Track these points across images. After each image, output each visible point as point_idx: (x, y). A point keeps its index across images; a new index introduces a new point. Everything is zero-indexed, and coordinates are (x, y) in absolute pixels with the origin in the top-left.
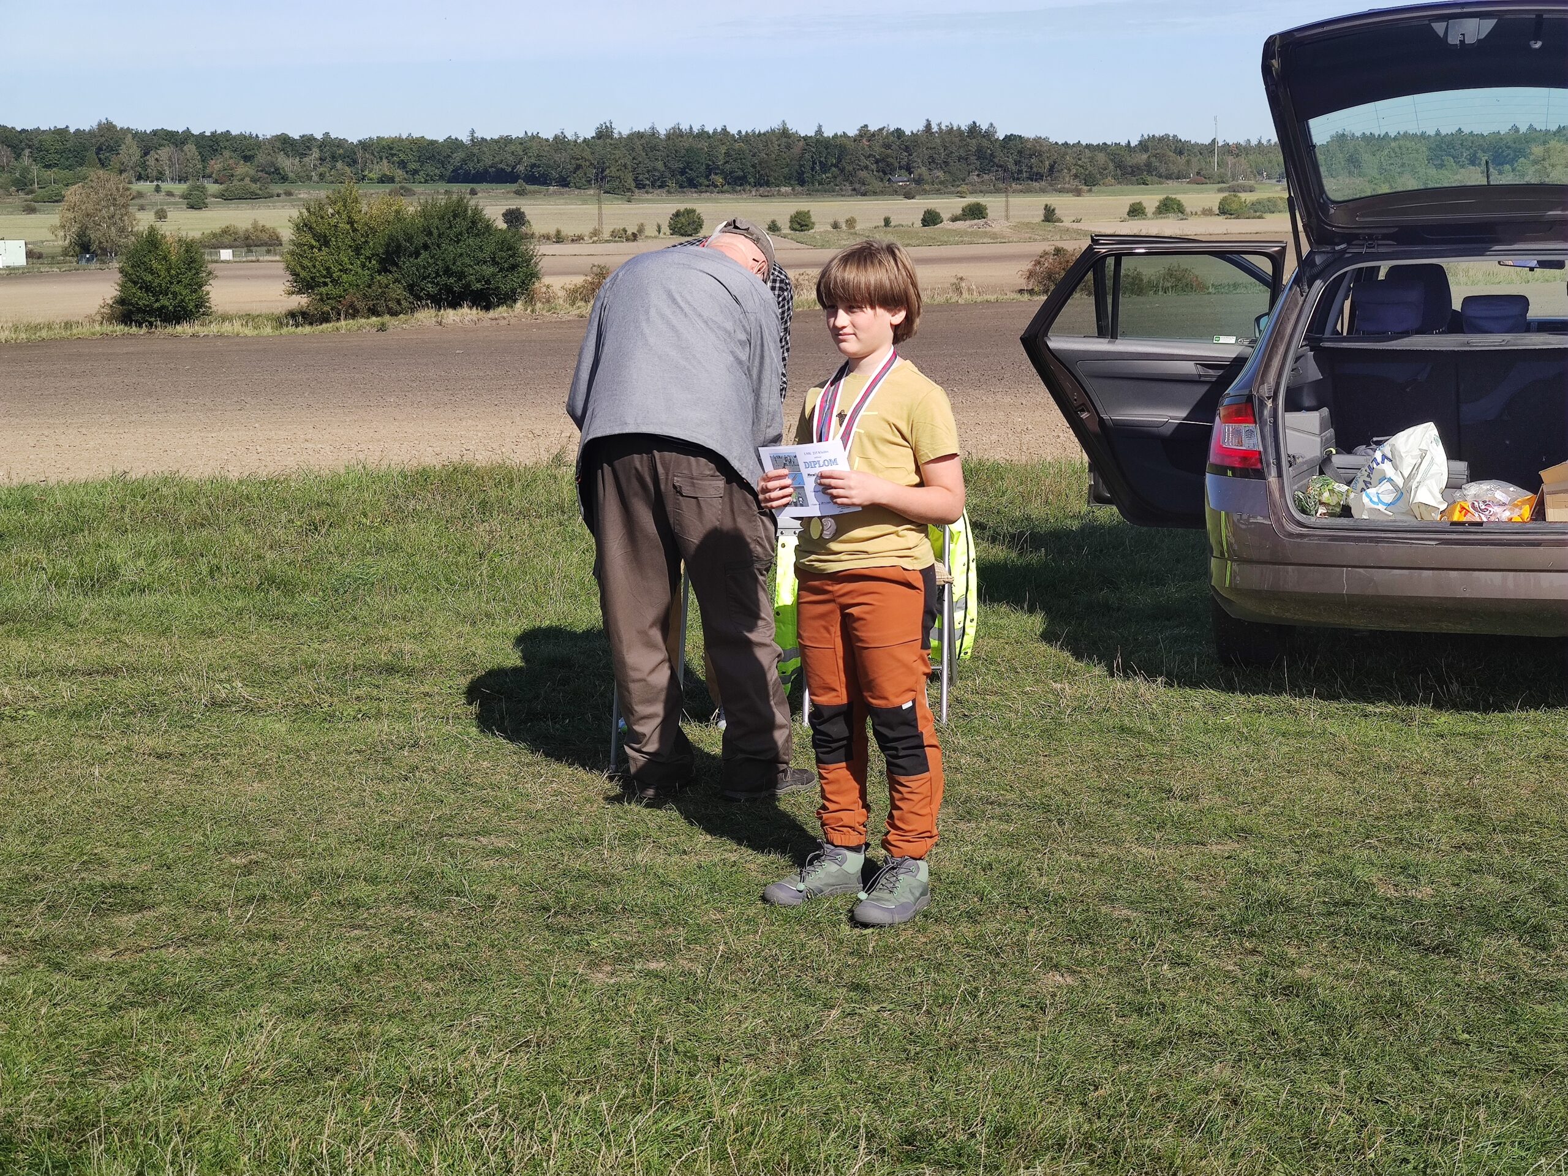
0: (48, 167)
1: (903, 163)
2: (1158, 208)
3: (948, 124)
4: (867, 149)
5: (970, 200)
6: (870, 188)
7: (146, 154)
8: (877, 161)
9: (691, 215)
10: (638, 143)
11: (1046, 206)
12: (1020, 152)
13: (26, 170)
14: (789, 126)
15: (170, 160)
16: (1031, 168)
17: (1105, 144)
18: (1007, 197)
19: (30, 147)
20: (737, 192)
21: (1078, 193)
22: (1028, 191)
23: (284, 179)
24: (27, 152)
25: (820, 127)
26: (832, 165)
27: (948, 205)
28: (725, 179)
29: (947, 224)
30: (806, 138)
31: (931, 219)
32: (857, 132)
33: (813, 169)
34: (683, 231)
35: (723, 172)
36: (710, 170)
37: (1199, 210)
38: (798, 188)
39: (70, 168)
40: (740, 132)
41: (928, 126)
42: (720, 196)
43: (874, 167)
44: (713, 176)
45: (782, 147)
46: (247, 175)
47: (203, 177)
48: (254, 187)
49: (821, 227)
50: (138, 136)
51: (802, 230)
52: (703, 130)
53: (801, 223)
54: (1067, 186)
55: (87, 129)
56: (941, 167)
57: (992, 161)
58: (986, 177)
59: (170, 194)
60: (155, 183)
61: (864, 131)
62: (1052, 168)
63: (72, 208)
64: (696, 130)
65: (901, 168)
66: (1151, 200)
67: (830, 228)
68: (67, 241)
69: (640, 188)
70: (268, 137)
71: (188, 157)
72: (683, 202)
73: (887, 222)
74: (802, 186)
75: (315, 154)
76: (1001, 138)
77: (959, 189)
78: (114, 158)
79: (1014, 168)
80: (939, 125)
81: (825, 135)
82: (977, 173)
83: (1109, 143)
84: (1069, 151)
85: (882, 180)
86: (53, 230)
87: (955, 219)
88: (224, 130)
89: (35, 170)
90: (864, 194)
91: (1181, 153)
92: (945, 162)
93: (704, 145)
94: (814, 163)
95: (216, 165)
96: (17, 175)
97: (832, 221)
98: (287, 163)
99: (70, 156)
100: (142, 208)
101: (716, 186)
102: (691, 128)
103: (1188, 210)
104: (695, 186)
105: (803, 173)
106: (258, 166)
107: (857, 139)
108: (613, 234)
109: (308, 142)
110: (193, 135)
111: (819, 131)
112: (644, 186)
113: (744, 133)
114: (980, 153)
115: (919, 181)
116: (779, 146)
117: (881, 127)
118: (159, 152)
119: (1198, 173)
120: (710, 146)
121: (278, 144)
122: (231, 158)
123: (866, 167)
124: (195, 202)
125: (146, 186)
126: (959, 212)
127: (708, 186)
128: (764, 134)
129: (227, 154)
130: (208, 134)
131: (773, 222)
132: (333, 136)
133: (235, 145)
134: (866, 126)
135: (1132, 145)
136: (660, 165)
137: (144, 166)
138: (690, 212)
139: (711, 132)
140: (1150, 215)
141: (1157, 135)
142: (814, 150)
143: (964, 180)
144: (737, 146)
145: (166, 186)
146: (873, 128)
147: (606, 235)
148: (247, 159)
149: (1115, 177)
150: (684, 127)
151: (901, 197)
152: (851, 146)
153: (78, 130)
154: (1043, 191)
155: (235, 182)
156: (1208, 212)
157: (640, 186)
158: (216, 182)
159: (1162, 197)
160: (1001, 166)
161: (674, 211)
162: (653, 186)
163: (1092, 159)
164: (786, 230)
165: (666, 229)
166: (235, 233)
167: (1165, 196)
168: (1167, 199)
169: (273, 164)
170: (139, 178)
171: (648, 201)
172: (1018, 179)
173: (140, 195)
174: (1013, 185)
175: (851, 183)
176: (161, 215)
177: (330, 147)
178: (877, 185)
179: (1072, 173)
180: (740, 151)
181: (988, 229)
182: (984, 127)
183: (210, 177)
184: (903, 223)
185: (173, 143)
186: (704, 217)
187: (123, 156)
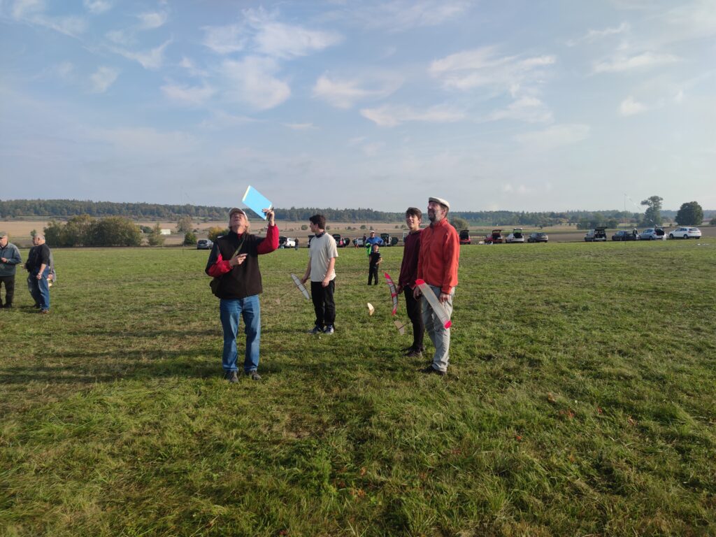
0: (176, 213)
3: (363, 209)
4: (346, 213)
7: (196, 210)
12: (378, 214)
13: (171, 214)
14: (331, 208)
15: (201, 212)
16: (380, 217)
19: (172, 208)
47: (208, 216)
50: (195, 207)
68: (179, 230)
71: (205, 212)
79: (377, 217)
84: (388, 214)
86: (175, 227)
88: (214, 206)
95: (211, 213)
100: (195, 222)
107: (344, 211)
110: (207, 207)
111: (337, 209)
114: (370, 214)
115: (359, 220)
117: (349, 209)
118: (199, 210)
129: (214, 211)
130: (210, 207)
134: (346, 208)
139: (316, 209)
142: (337, 213)
145: (200, 218)
148: (218, 212)
153: (182, 206)
155: (215, 217)
158: (211, 217)
160: (374, 217)
161: (303, 225)
170: (194, 216)
173: (194, 219)
182: (370, 209)
185: (202, 209)
187: (191, 211)
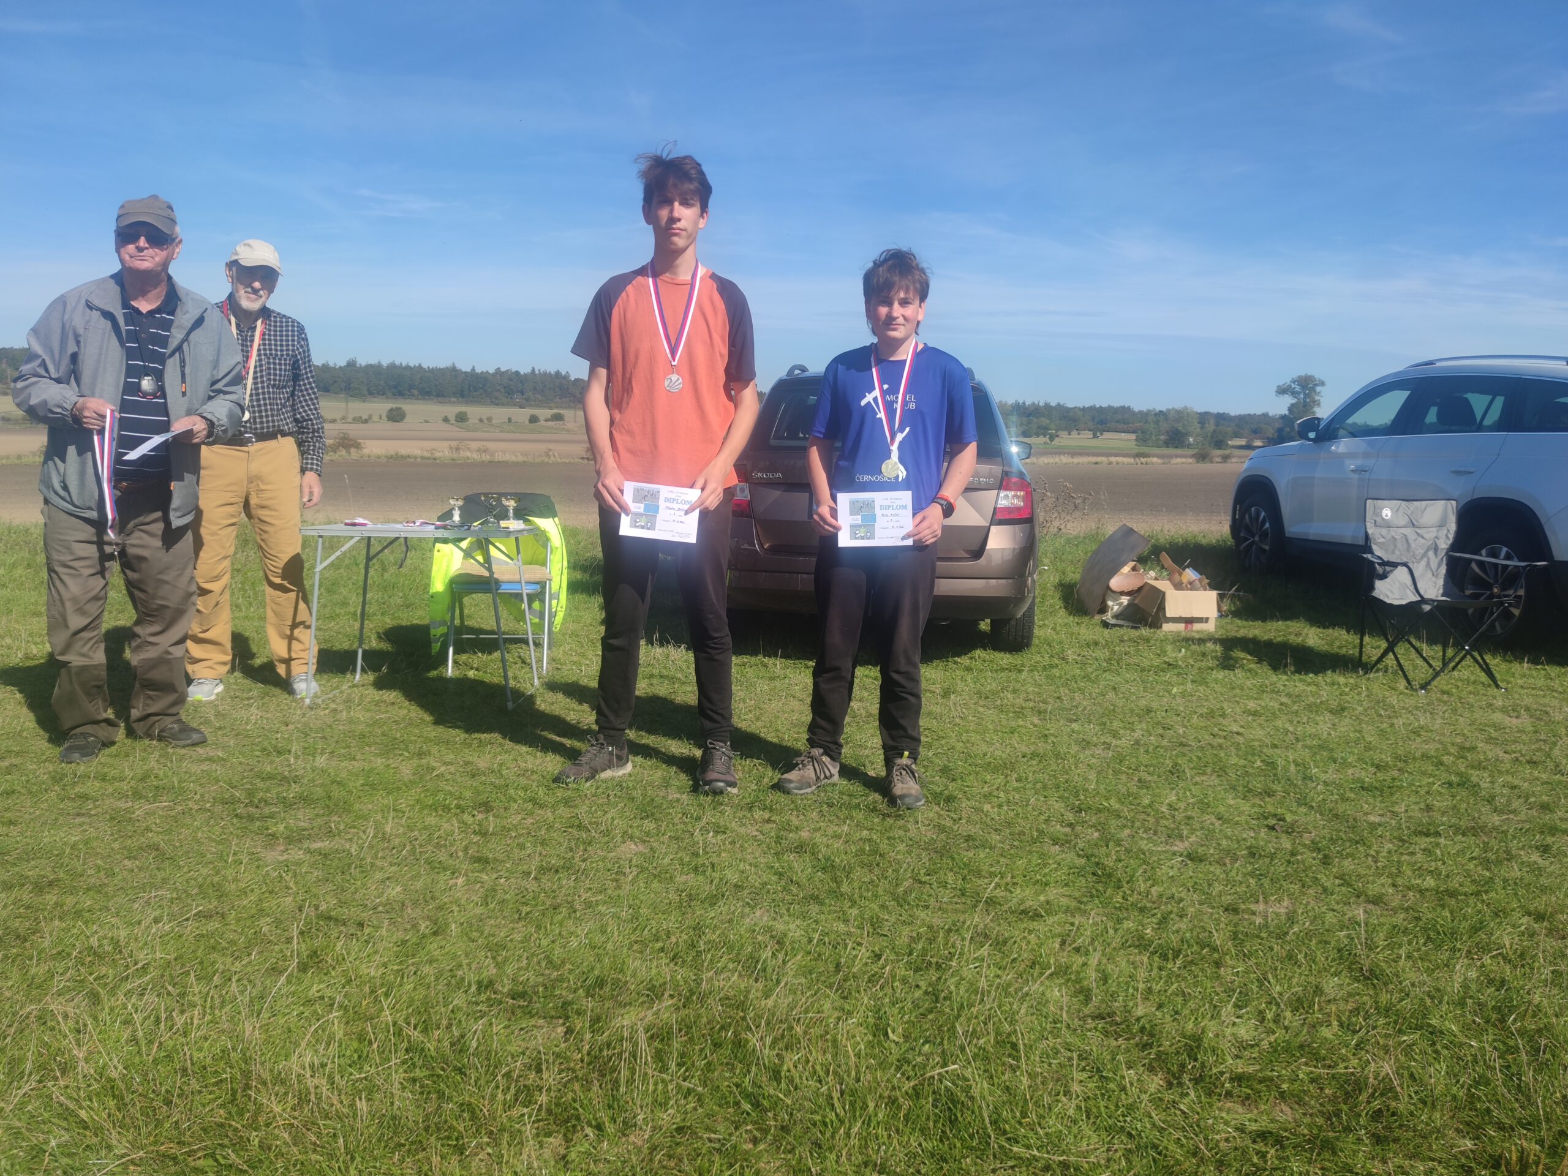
1: (519, 389)
4: (499, 380)
5: (555, 411)
6: (501, 401)
8: (505, 388)
9: (399, 411)
10: (370, 370)
14: (456, 365)
20: (426, 400)
25: (474, 367)
26: (480, 388)
27: (543, 413)
28: (419, 392)
29: (543, 423)
30: (466, 373)
31: (534, 419)
32: (494, 371)
33: (469, 390)
34: (394, 419)
35: (418, 389)
36: (411, 387)
38: (460, 399)
40: (428, 367)
41: (534, 370)
42: (417, 401)
43: (503, 391)
44: (412, 390)
45: (452, 376)
49: (473, 420)
51: (462, 422)
52: (408, 365)
53: (461, 418)
56: (540, 393)
57: (567, 391)
58: (564, 400)
61: (498, 371)
64: (404, 365)
65: (518, 392)
67: (477, 421)
72: (394, 404)
73: (510, 420)
74: (462, 398)
76: (572, 380)
77: (550, 405)
80: (539, 370)
81: (477, 371)
82: (559, 397)
85: (507, 398)
87: (547, 420)
90: (497, 405)
92: (542, 390)
93: (409, 373)
94: (470, 386)
97: (479, 417)
101: (414, 396)
102: (401, 363)
104: (402, 395)
105: (464, 392)
107: (493, 375)
108: (354, 419)
111: (473, 369)
112: (374, 393)
113: (431, 368)
114: (561, 387)
115: (527, 400)
116: (450, 376)
117: (507, 369)
120: (411, 374)
123: (499, 391)
126: (549, 417)
127: (409, 396)
128: (442, 369)
131: (446, 416)
134: (499, 368)
136: (382, 383)
138: (398, 409)
139: (412, 366)
142: (470, 379)
143: (552, 401)
144: (426, 375)
146: (503, 369)
147: (350, 420)
150: (397, 363)
151: (517, 407)
152: (490, 378)
157: (371, 394)
160: (572, 395)
162: (378, 394)
164: (453, 421)
165: (384, 417)
171: (374, 401)
175: (490, 398)
178: (505, 400)
180: (429, 378)
181: (564, 428)
184: (520, 421)
186: (406, 412)
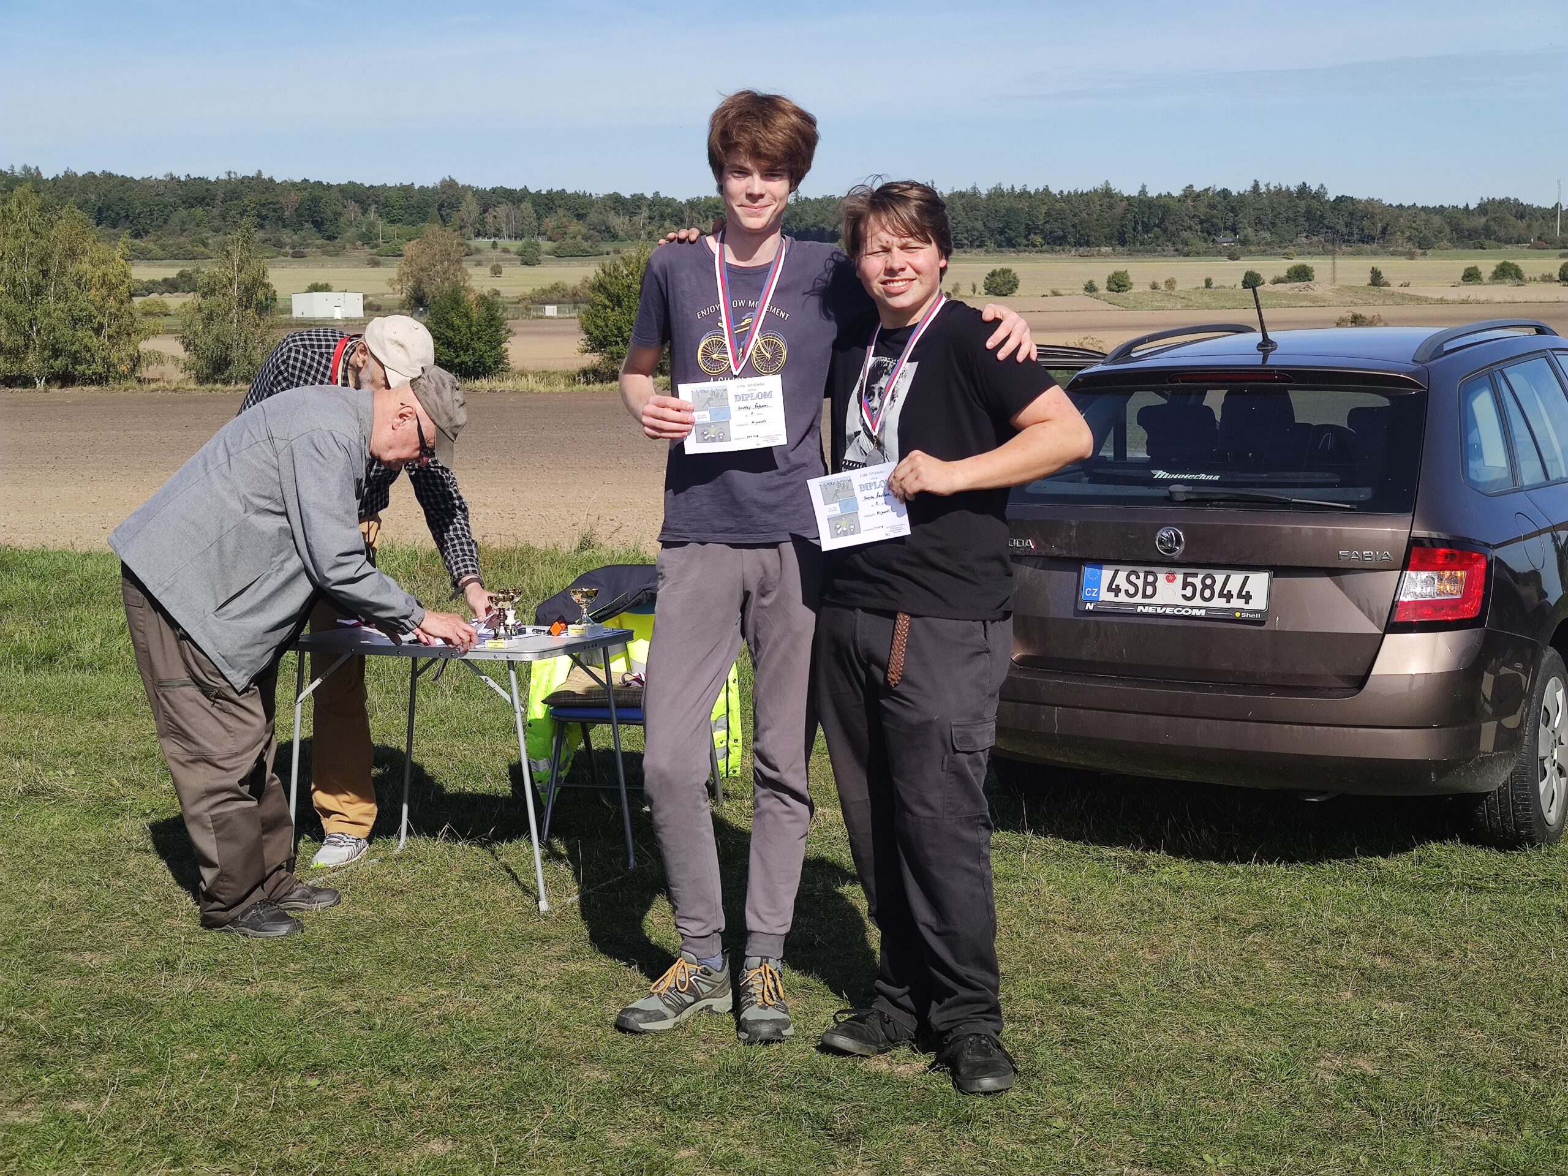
0: (393, 222)
1: (1229, 223)
2: (1495, 273)
3: (1277, 185)
4: (1191, 209)
5: (1297, 261)
6: (1194, 248)
7: (485, 211)
8: (1201, 222)
9: (1006, 275)
10: (958, 203)
11: (1373, 269)
12: (1351, 214)
13: (372, 225)
14: (1112, 186)
15: (507, 217)
16: (1363, 230)
17: (1442, 206)
18: (1334, 259)
19: (376, 203)
20: (1056, 252)
21: (1411, 256)
22: (1359, 253)
23: (615, 237)
24: (373, 207)
25: (1144, 187)
26: (1156, 225)
27: (1270, 267)
28: (1044, 238)
29: (1269, 286)
30: (1129, 198)
31: (1252, 280)
32: (1182, 192)
33: (1135, 229)
34: (997, 291)
35: (1042, 231)
36: (1030, 230)
37: (1538, 276)
38: (1119, 248)
39: (413, 223)
40: (1061, 192)
41: (1256, 186)
42: (1039, 255)
43: (1198, 227)
44: (1032, 235)
45: (1104, 207)
46: (579, 233)
47: (538, 234)
48: (586, 245)
49: (1139, 287)
50: (478, 193)
51: (1118, 292)
52: (1025, 190)
53: (1118, 283)
54: (1400, 249)
55: (431, 187)
56: (1268, 228)
57: (1321, 223)
58: (1315, 238)
59: (506, 250)
60: (492, 240)
61: (1189, 192)
62: (1384, 231)
63: (409, 262)
64: (1017, 190)
65: (1226, 229)
66: (1487, 265)
67: (1148, 289)
68: (404, 295)
69: (958, 248)
70: (601, 196)
71: (524, 214)
72: (1001, 262)
73: (1208, 283)
74: (1123, 246)
75: (645, 213)
76: (1332, 199)
77: (1286, 250)
78: (455, 215)
79: (1344, 230)
80: (1267, 185)
81: (1149, 195)
82: (1305, 234)
83: (1446, 205)
84: (1404, 214)
85: (1206, 241)
86: (391, 283)
87: (1277, 281)
88: (560, 189)
89: (381, 226)
90: (1187, 255)
91: (1522, 217)
92: (1272, 223)
93: (1024, 205)
94: (1136, 223)
95: (550, 223)
96: (364, 229)
97: (1150, 282)
98: (618, 222)
99: (414, 211)
100: (479, 264)
101: (1035, 246)
102: (1013, 188)
103: (1526, 276)
104: (1014, 246)
105: (1125, 233)
106: (590, 225)
107: (1181, 200)
109: (638, 201)
110: (530, 193)
111: (1143, 191)
112: (963, 246)
113: (1066, 193)
114: (1309, 215)
115: (1244, 242)
116: (1101, 206)
117: (1207, 187)
118: (497, 209)
119: (1539, 238)
120: (1030, 206)
121: (609, 203)
122: (564, 216)
123: (1190, 228)
124: (529, 259)
125: (483, 242)
126: (1283, 274)
127: (1027, 246)
128: (1087, 194)
129: (561, 212)
130: (544, 192)
131: (1090, 282)
132: (662, 195)
133: (569, 204)
134: (1191, 186)
135: (1471, 207)
136: (979, 225)
137: (483, 223)
138: (1005, 272)
139: (1032, 192)
140: (1485, 280)
141: (1497, 198)
142: (1136, 210)
143: (1291, 242)
144: (1058, 206)
145: (503, 242)
146: (1198, 188)
148: (580, 217)
149: (1451, 240)
150: (1006, 187)
151: (1225, 258)
152: (1174, 205)
153: (422, 187)
154: (1375, 253)
155: (568, 240)
156: (1547, 279)
158: (550, 239)
159: (1499, 262)
160: (1331, 228)
161: (990, 271)
162: (972, 245)
163: (1427, 222)
164: (1103, 290)
165: (981, 288)
166: (564, 290)
167: (1502, 261)
168: (1504, 264)
169: (604, 223)
170: (478, 234)
171: (965, 260)
172: (1348, 241)
173: (478, 251)
174: (1343, 247)
175: (1174, 243)
176: (496, 271)
177: (659, 206)
178: (1201, 246)
179: (1405, 236)
180: (1061, 211)
181: (1310, 292)
182: (1314, 188)
183: (544, 234)
184: (1225, 285)
185: (510, 201)
186: (1019, 276)
187: (464, 213)
